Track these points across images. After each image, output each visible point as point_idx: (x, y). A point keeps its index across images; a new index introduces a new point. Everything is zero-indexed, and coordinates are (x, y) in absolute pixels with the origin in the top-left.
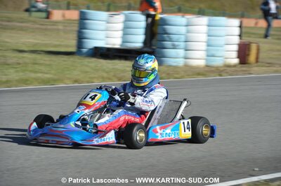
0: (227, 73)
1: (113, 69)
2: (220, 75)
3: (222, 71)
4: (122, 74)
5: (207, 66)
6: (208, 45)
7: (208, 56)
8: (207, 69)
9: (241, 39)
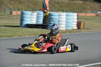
0: (73, 32)
1: (33, 31)
2: (70, 33)
3: (71, 31)
4: (36, 33)
7: (66, 26)
8: (66, 31)
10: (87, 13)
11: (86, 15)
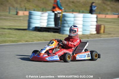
2: (88, 39)
5: (83, 35)
6: (83, 26)
7: (83, 30)
9: (97, 23)
10: (107, 14)
11: (105, 16)
